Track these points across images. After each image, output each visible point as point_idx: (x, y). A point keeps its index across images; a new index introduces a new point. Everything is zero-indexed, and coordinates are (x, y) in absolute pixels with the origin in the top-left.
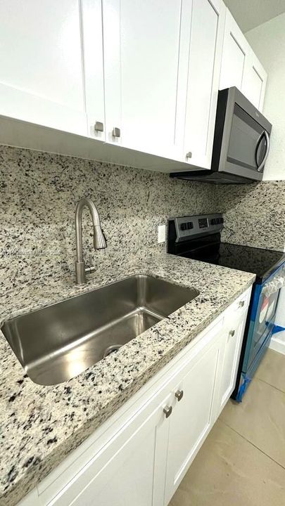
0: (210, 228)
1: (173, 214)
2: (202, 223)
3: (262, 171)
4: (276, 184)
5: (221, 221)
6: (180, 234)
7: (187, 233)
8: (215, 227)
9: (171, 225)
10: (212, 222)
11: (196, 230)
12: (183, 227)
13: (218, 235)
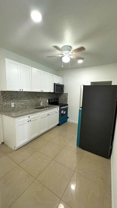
0: (56, 100)
1: (49, 98)
2: (54, 100)
3: (63, 91)
4: (65, 93)
5: (58, 99)
6: (50, 101)
7: (51, 101)
8: (57, 100)
9: (49, 100)
10: (56, 99)
11: (53, 101)
12: (51, 100)
13: (58, 102)
